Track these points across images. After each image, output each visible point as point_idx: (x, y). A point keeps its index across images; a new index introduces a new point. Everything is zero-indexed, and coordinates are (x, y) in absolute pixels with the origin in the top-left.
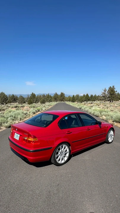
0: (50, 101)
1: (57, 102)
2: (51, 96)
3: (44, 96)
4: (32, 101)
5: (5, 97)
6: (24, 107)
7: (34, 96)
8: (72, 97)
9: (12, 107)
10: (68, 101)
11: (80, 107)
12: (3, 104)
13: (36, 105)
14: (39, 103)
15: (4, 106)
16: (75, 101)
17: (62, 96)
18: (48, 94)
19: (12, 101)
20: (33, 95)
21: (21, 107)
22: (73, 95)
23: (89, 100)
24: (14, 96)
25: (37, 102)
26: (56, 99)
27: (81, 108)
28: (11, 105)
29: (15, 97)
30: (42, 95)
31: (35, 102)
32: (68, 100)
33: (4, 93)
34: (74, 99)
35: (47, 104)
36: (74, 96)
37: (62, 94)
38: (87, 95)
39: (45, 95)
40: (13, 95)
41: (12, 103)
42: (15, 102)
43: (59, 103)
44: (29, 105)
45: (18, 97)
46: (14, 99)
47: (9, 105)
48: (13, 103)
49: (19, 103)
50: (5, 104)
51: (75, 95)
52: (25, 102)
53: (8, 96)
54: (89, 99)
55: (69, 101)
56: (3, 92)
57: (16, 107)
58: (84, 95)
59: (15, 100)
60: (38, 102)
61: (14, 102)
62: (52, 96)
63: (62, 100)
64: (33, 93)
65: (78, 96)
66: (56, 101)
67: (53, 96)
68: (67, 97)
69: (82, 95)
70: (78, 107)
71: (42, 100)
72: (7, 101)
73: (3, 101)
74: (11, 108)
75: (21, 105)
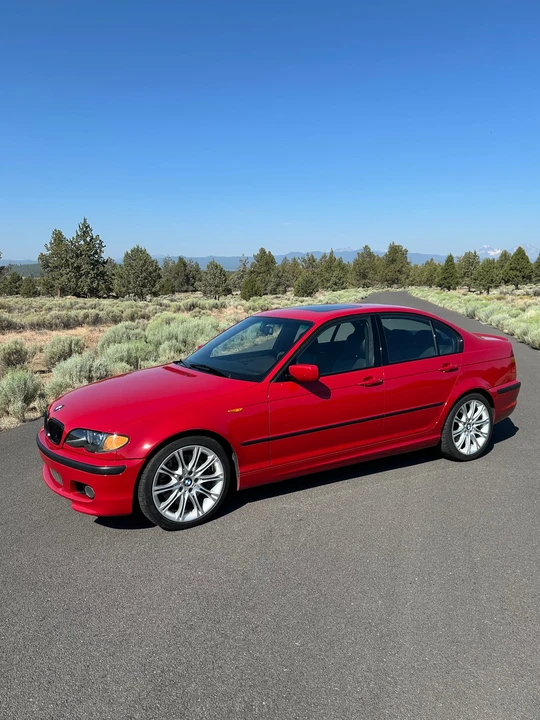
0: (339, 285)
1: (371, 291)
2: (345, 261)
3: (311, 261)
4: (258, 284)
5: (151, 269)
6: (225, 307)
7: (267, 263)
8: (443, 263)
9: (179, 309)
10: (420, 284)
11: (470, 309)
12: (141, 296)
13: (276, 301)
14: (290, 294)
15: (147, 306)
16: (458, 284)
17: (393, 261)
18: (332, 253)
19: (176, 283)
20: (265, 260)
21: (211, 309)
22: (447, 254)
23: (527, 279)
24: (185, 265)
25: (281, 288)
26: (364, 276)
27: (472, 316)
28: (172, 301)
29: (188, 268)
30: (304, 261)
31: (274, 292)
32: (424, 279)
33: (143, 252)
34: (448, 275)
35: (322, 298)
36: (450, 259)
37: (396, 254)
38: (521, 253)
39: (318, 258)
40: (181, 259)
41: (177, 296)
42: (191, 288)
43: (380, 294)
44: (244, 302)
45: (203, 268)
46: (185, 277)
47: (165, 302)
48: (182, 295)
49: (205, 293)
50: (148, 297)
51: (458, 254)
52: (228, 291)
53: (161, 265)
54: (527, 272)
55: (429, 283)
56: (142, 246)
57: (192, 307)
58: (505, 255)
59: (187, 281)
60: (285, 292)
61: (185, 288)
62: (349, 260)
63: (392, 282)
64: (263, 251)
65: (471, 260)
66: (366, 286)
67: (352, 263)
68: (420, 263)
69: (495, 254)
70: (462, 311)
71: (300, 279)
72: (158, 286)
73: (144, 286)
74: (175, 312)
75: (212, 301)
